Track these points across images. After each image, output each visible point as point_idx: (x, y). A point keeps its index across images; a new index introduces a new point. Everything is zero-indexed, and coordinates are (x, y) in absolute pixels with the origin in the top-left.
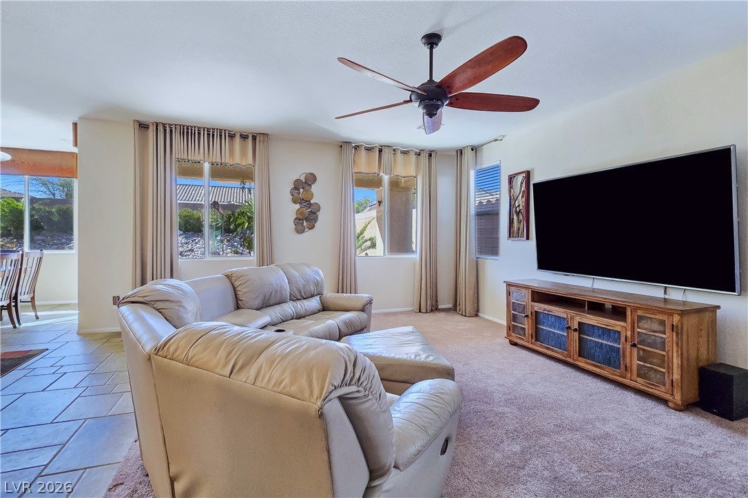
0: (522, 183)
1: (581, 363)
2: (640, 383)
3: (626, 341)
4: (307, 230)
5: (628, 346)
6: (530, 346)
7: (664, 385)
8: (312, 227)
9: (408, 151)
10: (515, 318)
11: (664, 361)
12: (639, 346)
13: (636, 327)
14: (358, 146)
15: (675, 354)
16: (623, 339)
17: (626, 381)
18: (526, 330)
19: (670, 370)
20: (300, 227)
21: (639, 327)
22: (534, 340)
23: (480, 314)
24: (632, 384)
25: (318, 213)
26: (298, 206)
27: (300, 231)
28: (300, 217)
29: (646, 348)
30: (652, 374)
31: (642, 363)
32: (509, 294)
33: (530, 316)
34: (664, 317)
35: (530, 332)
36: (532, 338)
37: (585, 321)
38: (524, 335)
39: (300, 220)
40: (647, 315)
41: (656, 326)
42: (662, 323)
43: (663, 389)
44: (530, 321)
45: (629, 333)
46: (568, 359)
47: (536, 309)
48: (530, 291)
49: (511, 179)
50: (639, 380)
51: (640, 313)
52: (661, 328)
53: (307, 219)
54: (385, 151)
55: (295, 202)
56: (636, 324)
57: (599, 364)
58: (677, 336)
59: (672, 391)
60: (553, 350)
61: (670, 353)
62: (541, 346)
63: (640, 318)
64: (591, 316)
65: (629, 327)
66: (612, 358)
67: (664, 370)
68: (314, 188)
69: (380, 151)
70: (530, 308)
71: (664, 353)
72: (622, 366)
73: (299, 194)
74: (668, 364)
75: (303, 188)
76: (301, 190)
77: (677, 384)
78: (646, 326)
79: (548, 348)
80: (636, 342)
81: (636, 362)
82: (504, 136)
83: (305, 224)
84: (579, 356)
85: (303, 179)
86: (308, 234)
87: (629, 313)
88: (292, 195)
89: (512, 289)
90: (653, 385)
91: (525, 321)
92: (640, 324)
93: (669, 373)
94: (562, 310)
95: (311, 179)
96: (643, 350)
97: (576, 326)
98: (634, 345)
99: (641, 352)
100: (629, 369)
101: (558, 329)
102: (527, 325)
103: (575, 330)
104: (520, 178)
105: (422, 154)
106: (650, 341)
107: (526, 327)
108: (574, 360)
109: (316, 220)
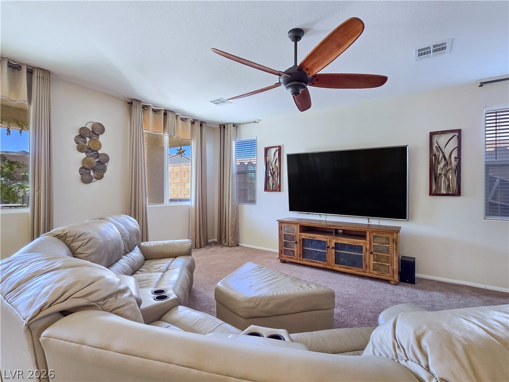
0: (275, 154)
1: (337, 268)
2: (375, 274)
3: (366, 251)
4: (94, 180)
5: (368, 254)
6: (299, 262)
7: (389, 273)
8: (100, 177)
9: (186, 119)
10: (286, 244)
11: (388, 260)
12: (374, 253)
13: (372, 243)
14: (146, 106)
15: (395, 255)
16: (364, 250)
17: (367, 274)
18: (296, 252)
19: (392, 264)
20: (87, 177)
21: (374, 242)
22: (301, 258)
23: (240, 244)
24: (371, 275)
25: (106, 164)
26: (84, 155)
27: (86, 180)
28: (87, 166)
29: (378, 254)
30: (382, 268)
31: (376, 262)
32: (280, 228)
33: (298, 242)
34: (389, 235)
35: (298, 253)
36: (300, 256)
37: (339, 242)
38: (294, 255)
39: (86, 169)
40: (379, 235)
41: (384, 241)
42: (388, 239)
43: (388, 275)
44: (298, 245)
45: (368, 246)
46: (328, 267)
47: (303, 237)
48: (298, 226)
49: (266, 150)
50: (375, 272)
51: (374, 234)
52: (387, 242)
53: (94, 170)
54: (169, 115)
55: (80, 149)
56: (372, 241)
57: (349, 267)
58: (396, 245)
59: (393, 275)
60: (316, 262)
61: (392, 255)
62: (307, 261)
63: (374, 237)
64: (344, 239)
65: (368, 243)
66: (357, 262)
67: (388, 265)
68: (102, 138)
69: (165, 114)
70: (298, 236)
71: (389, 255)
72: (364, 266)
73: (86, 142)
74: (391, 261)
75: (90, 137)
76: (88, 139)
77: (396, 271)
78: (378, 241)
79: (312, 262)
80: (372, 251)
81: (372, 262)
82: (259, 120)
83: (92, 173)
84: (336, 263)
85: (89, 127)
86: (96, 184)
87: (368, 235)
88: (77, 143)
89: (283, 225)
90: (383, 274)
91: (294, 246)
92: (375, 240)
93: (391, 265)
94: (322, 236)
95: (98, 130)
96: (376, 255)
97: (333, 245)
98: (372, 253)
99: (375, 256)
100: (368, 267)
101: (320, 249)
102: (296, 249)
103: (333, 248)
104: (273, 150)
105: (196, 123)
106: (380, 249)
107: (295, 250)
108: (332, 266)
109: (104, 170)
